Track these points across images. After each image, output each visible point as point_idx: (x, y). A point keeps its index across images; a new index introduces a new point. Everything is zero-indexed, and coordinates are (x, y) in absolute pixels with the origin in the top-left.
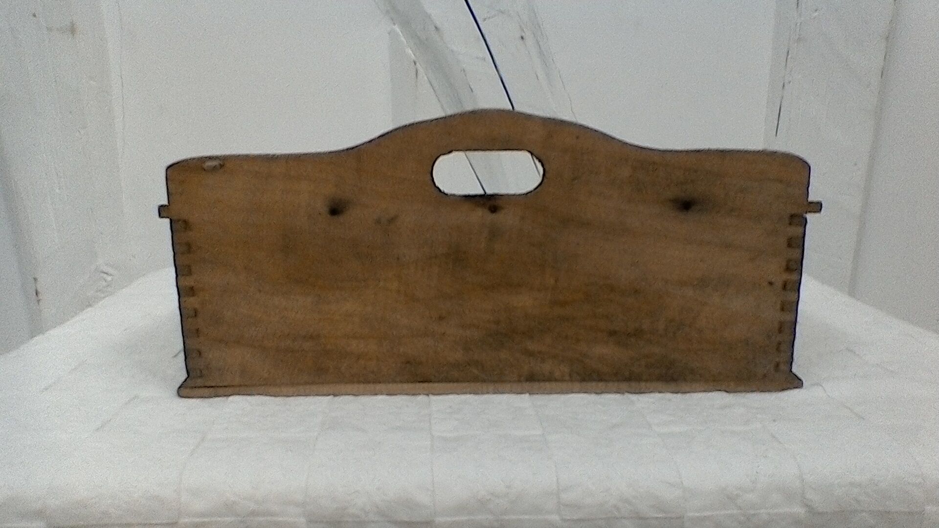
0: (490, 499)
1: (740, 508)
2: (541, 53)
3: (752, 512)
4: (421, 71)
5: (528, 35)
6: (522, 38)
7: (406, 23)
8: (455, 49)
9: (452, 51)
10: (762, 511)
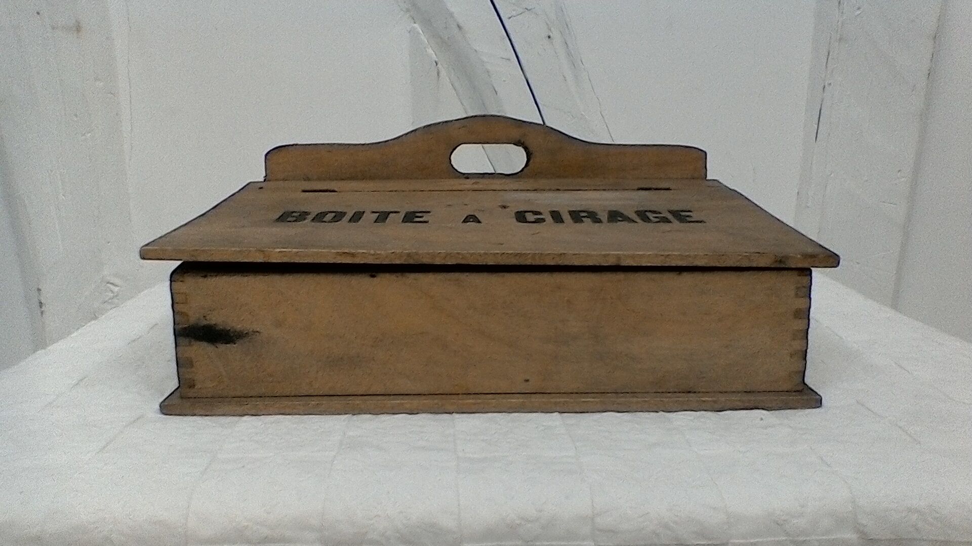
0: (520, 524)
1: (788, 534)
2: (569, 54)
3: (801, 539)
4: (443, 73)
5: (555, 34)
6: (549, 37)
7: (427, 23)
8: (477, 48)
9: (476, 51)
10: (813, 537)
